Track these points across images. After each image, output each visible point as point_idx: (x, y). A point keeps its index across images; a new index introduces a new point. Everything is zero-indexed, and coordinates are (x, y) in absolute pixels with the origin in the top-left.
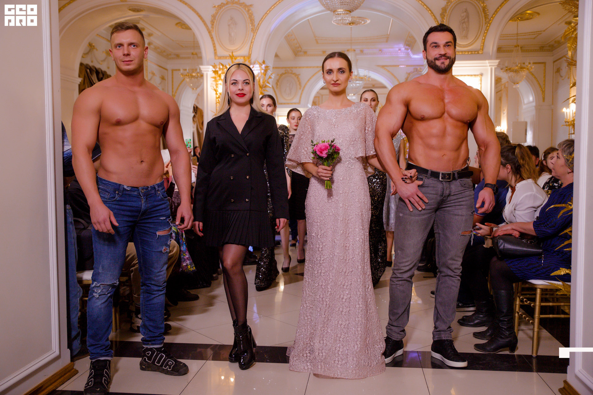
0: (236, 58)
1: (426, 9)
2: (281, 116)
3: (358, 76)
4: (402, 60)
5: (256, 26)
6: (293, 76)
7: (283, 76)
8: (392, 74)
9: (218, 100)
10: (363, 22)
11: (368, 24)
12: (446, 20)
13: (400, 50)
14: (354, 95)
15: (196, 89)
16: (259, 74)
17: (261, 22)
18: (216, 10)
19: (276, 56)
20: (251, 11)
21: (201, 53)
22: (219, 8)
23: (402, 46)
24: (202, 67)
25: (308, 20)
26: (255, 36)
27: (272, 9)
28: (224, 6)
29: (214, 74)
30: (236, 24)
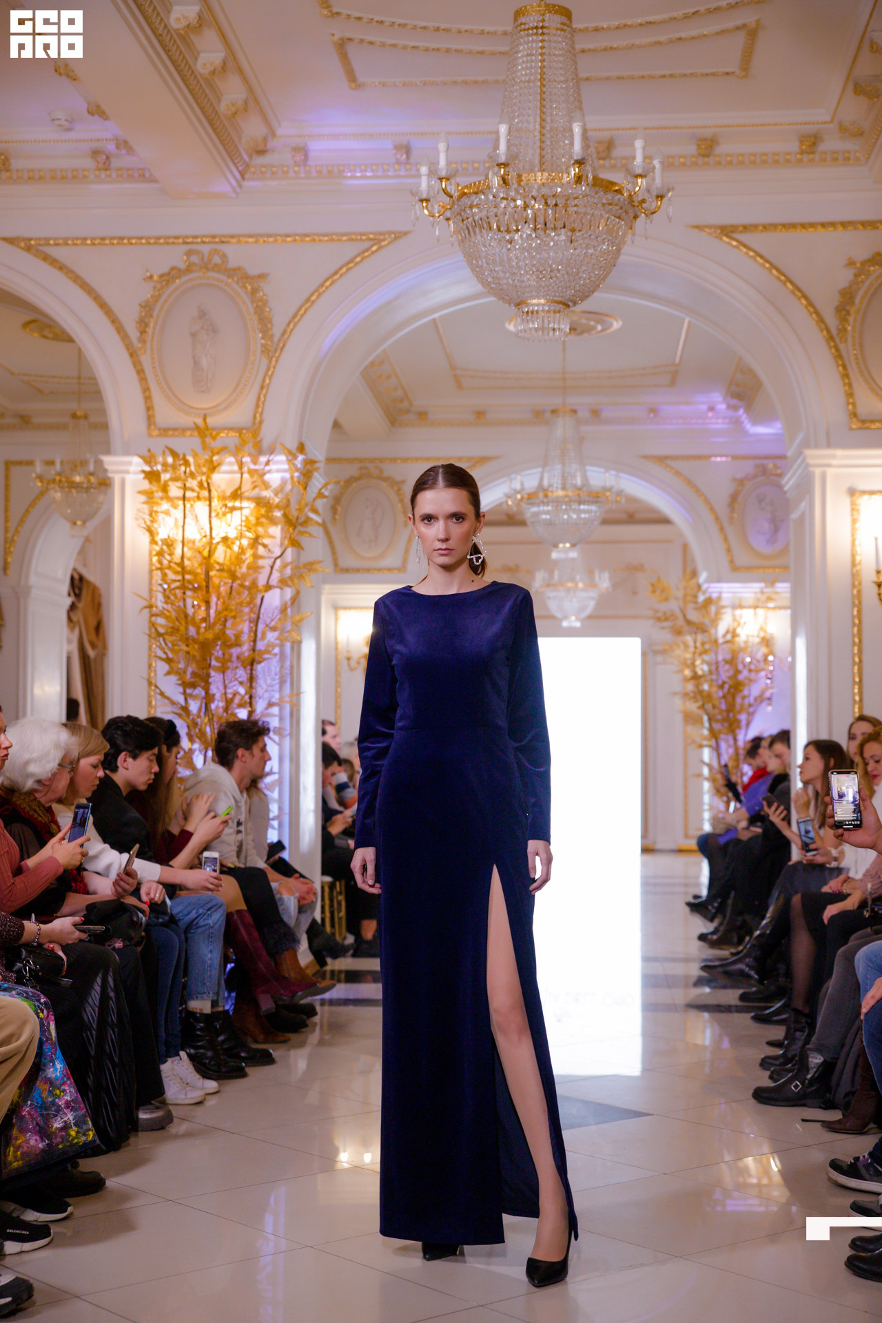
0: (214, 433)
1: (794, 293)
2: (345, 608)
3: (585, 489)
4: (720, 440)
5: (276, 339)
6: (384, 484)
7: (354, 485)
8: (690, 483)
9: (160, 562)
10: (599, 328)
11: (616, 331)
12: (854, 327)
13: (711, 409)
14: (573, 545)
15: (84, 522)
16: (284, 482)
17: (292, 326)
18: (155, 287)
19: (336, 425)
20: (261, 294)
21: (103, 412)
22: (164, 283)
23: (720, 399)
24: (107, 459)
25: (434, 320)
26: (274, 368)
27: (327, 288)
28: (179, 277)
29: (146, 482)
30: (214, 331)
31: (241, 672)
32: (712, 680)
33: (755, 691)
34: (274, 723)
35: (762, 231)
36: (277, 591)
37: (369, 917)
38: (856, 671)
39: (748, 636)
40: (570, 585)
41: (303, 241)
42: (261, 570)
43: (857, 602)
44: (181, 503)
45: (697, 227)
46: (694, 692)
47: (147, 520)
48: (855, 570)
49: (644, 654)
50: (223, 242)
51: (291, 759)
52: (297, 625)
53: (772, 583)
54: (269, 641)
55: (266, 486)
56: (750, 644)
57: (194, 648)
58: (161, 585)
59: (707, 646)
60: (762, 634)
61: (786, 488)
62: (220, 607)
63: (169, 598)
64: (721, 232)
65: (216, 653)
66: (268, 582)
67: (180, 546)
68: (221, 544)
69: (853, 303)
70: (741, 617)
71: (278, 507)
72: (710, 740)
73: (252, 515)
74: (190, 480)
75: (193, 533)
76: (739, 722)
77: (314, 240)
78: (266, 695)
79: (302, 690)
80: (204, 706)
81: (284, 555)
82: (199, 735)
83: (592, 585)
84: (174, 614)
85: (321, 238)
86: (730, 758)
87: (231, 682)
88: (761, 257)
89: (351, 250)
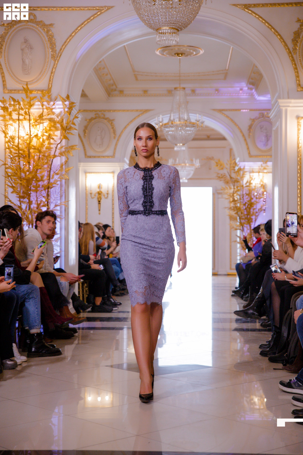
0: (31, 91)
1: (275, 33)
2: (90, 173)
3: (188, 121)
4: (245, 102)
5: (57, 52)
6: (106, 121)
7: (93, 121)
8: (232, 120)
9: (8, 146)
10: (195, 53)
11: (202, 55)
12: (299, 48)
13: (241, 89)
14: (184, 145)
16: (61, 112)
17: (64, 46)
18: (5, 29)
20: (51, 32)
22: (9, 27)
23: (245, 85)
25: (124, 46)
26: (57, 64)
27: (79, 30)
28: (16, 25)
29: (2, 111)
30: (31, 48)
31: (43, 192)
32: (241, 202)
33: (258, 206)
34: (58, 213)
35: (261, 7)
36: (59, 158)
37: (99, 296)
38: (299, 192)
39: (256, 184)
40: (183, 164)
41: (69, 10)
42: (52, 149)
43: (299, 163)
44: (18, 121)
45: (234, 5)
46: (233, 207)
47: (2, 128)
48: (299, 150)
49: (214, 194)
50: (34, 10)
51: (65, 229)
52: (67, 172)
53: (266, 162)
54: (55, 179)
55: (54, 113)
56: (257, 187)
57: (24, 182)
58: (9, 156)
59: (239, 188)
60: (262, 183)
61: (271, 118)
62: (35, 165)
63: (12, 161)
64: (245, 7)
65: (33, 184)
66: (54, 154)
67: (17, 139)
68: (34, 137)
69: (299, 38)
70: (253, 176)
71: (58, 123)
72: (240, 226)
73: (47, 126)
74: (21, 111)
75: (23, 134)
76: (252, 219)
77: (73, 9)
78: (54, 202)
79: (70, 200)
80: (28, 206)
81: (62, 142)
82: (26, 218)
83: (192, 165)
84: (15, 168)
85: (76, 9)
86: (248, 234)
87: (39, 196)
88: (261, 18)
89: (89, 14)
